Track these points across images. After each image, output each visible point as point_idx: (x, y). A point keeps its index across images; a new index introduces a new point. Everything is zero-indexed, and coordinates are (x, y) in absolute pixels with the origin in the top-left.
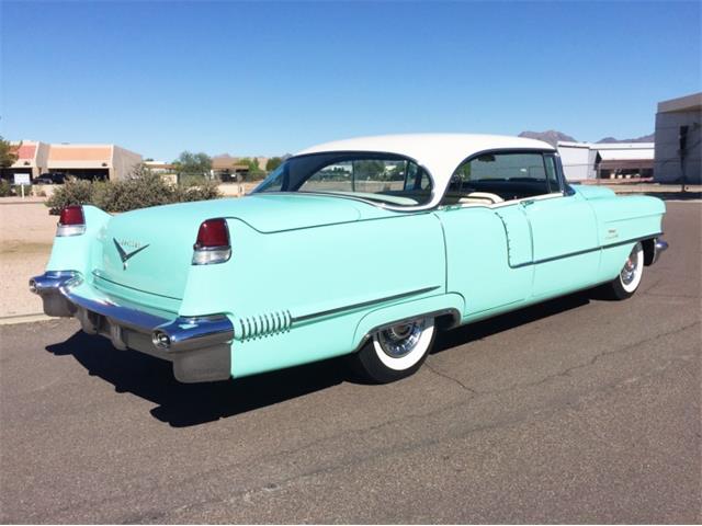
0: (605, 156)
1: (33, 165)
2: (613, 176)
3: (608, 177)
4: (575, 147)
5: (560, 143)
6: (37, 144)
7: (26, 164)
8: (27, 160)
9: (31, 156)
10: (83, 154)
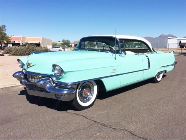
0: (182, 42)
1: (21, 42)
2: (185, 47)
3: (183, 48)
4: (173, 39)
5: (168, 38)
6: (22, 37)
7: (19, 42)
8: (19, 41)
9: (20, 40)
10: (34, 40)
